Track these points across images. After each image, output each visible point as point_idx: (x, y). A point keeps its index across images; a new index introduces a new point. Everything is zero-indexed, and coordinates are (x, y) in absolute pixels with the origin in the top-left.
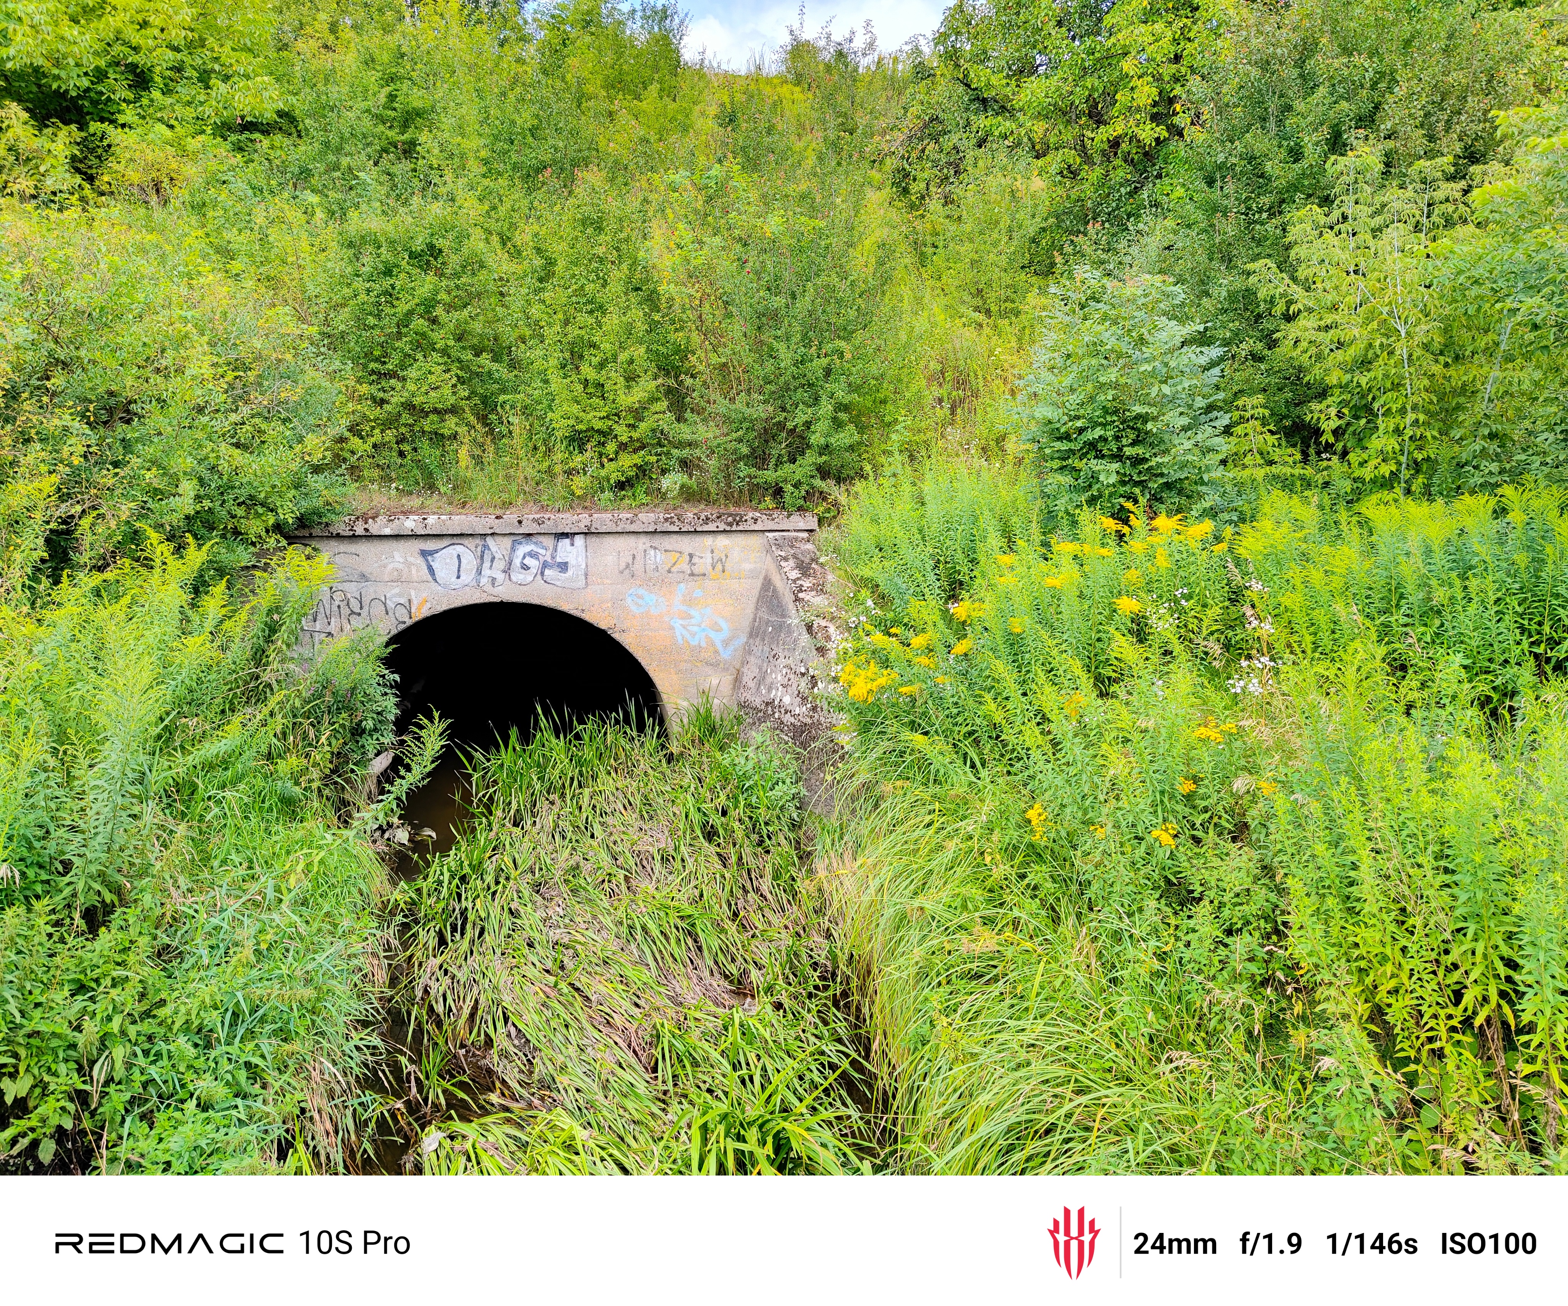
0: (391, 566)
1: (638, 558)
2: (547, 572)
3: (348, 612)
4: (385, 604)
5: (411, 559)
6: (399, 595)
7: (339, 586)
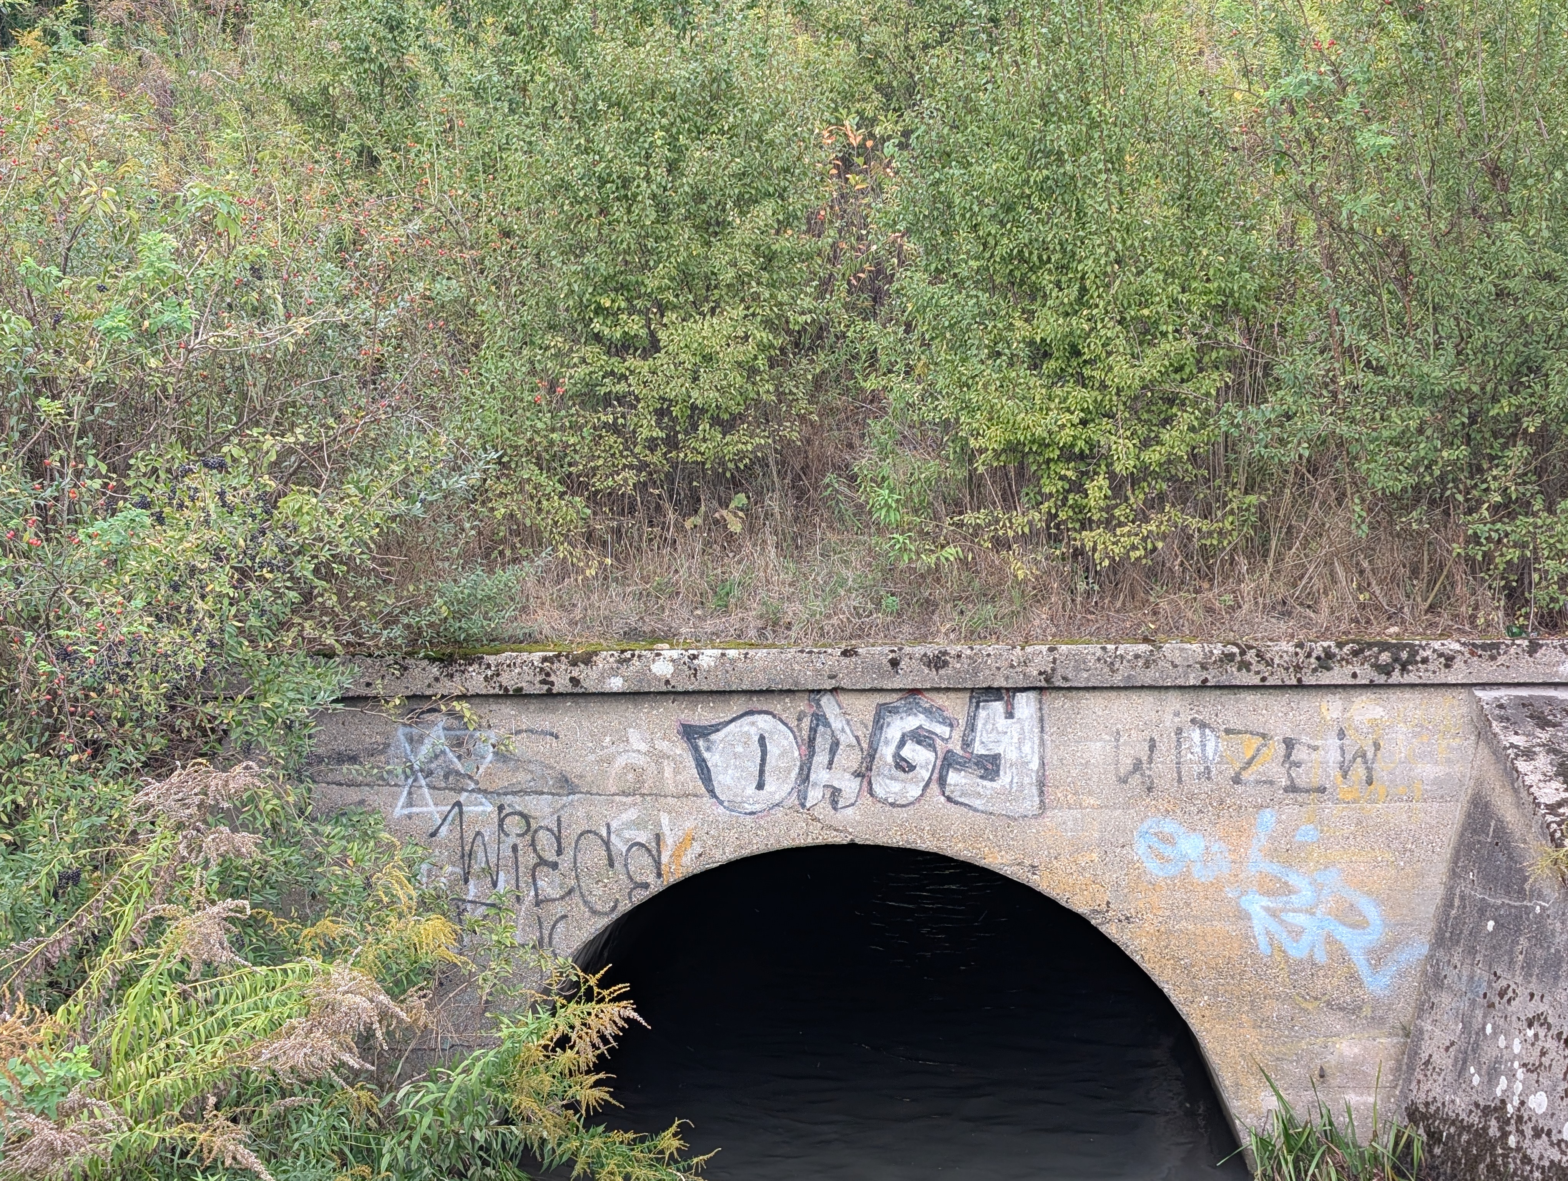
0: (620, 762)
1: (1161, 746)
2: (953, 777)
3: (532, 859)
4: (607, 843)
5: (663, 746)
6: (637, 824)
7: (517, 803)
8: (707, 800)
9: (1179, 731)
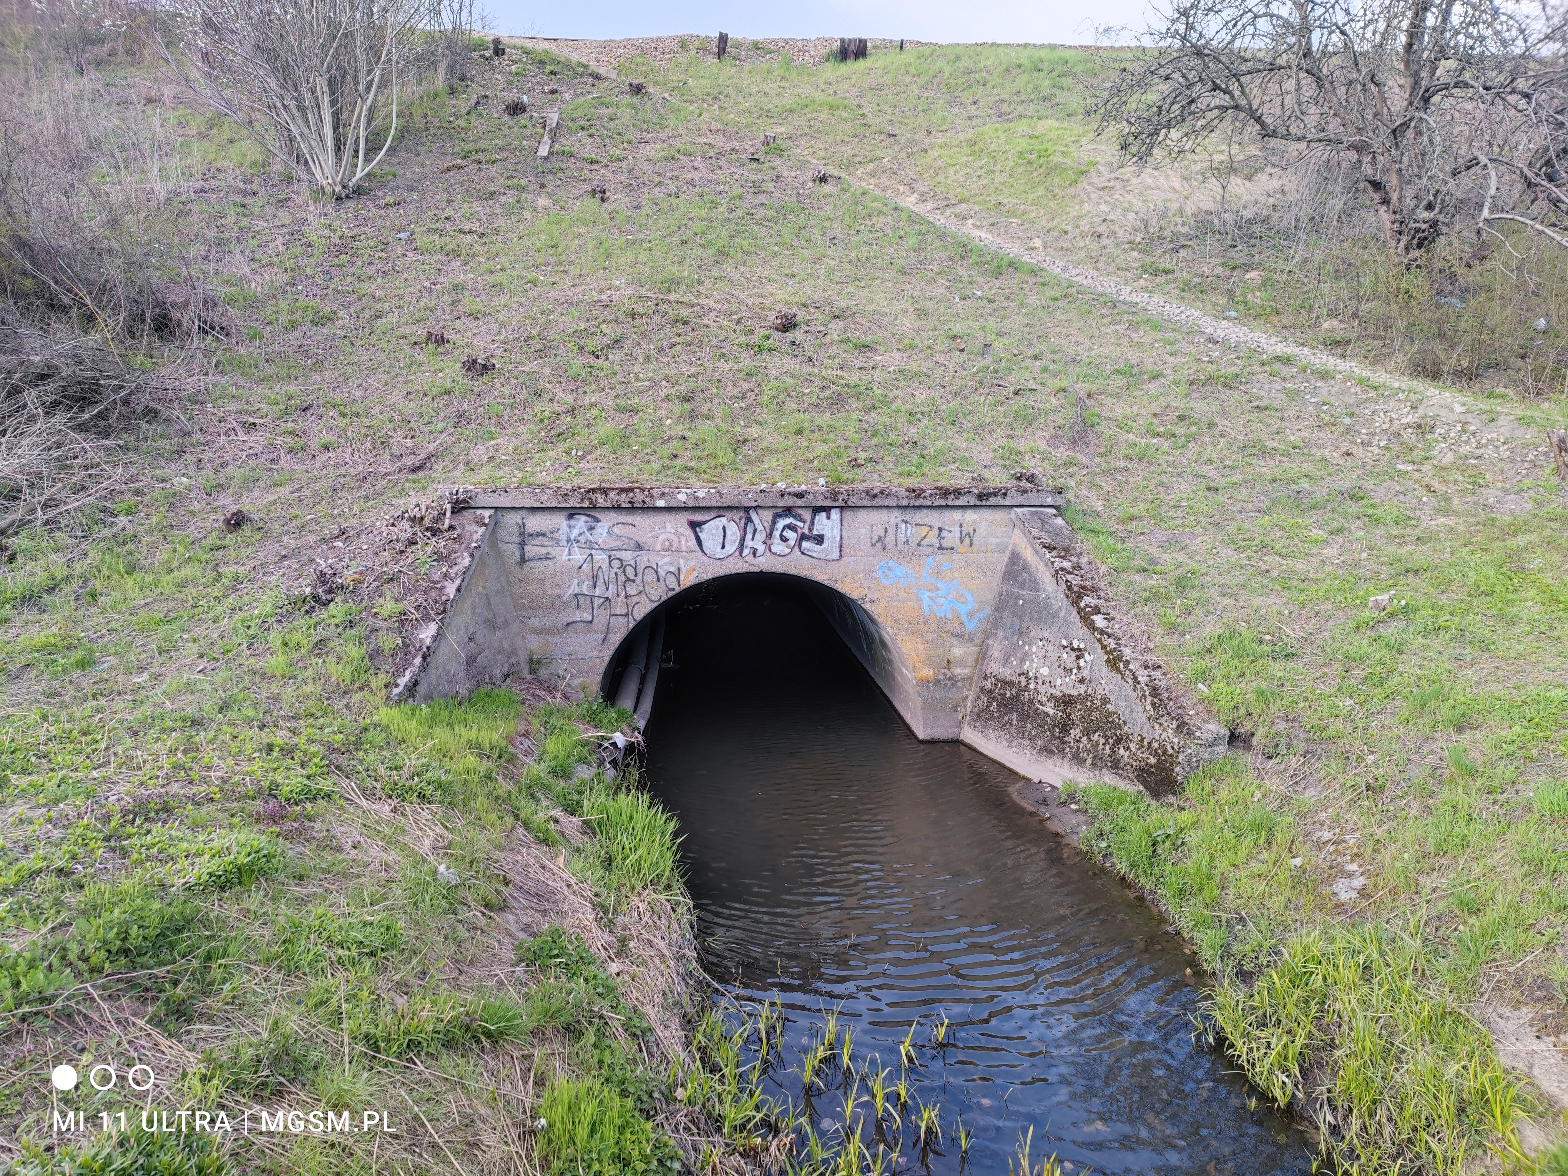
0: (663, 537)
1: (890, 531)
2: (805, 544)
3: (624, 578)
4: (657, 572)
5: (681, 530)
6: (671, 564)
7: (618, 554)
8: (700, 553)
9: (897, 525)
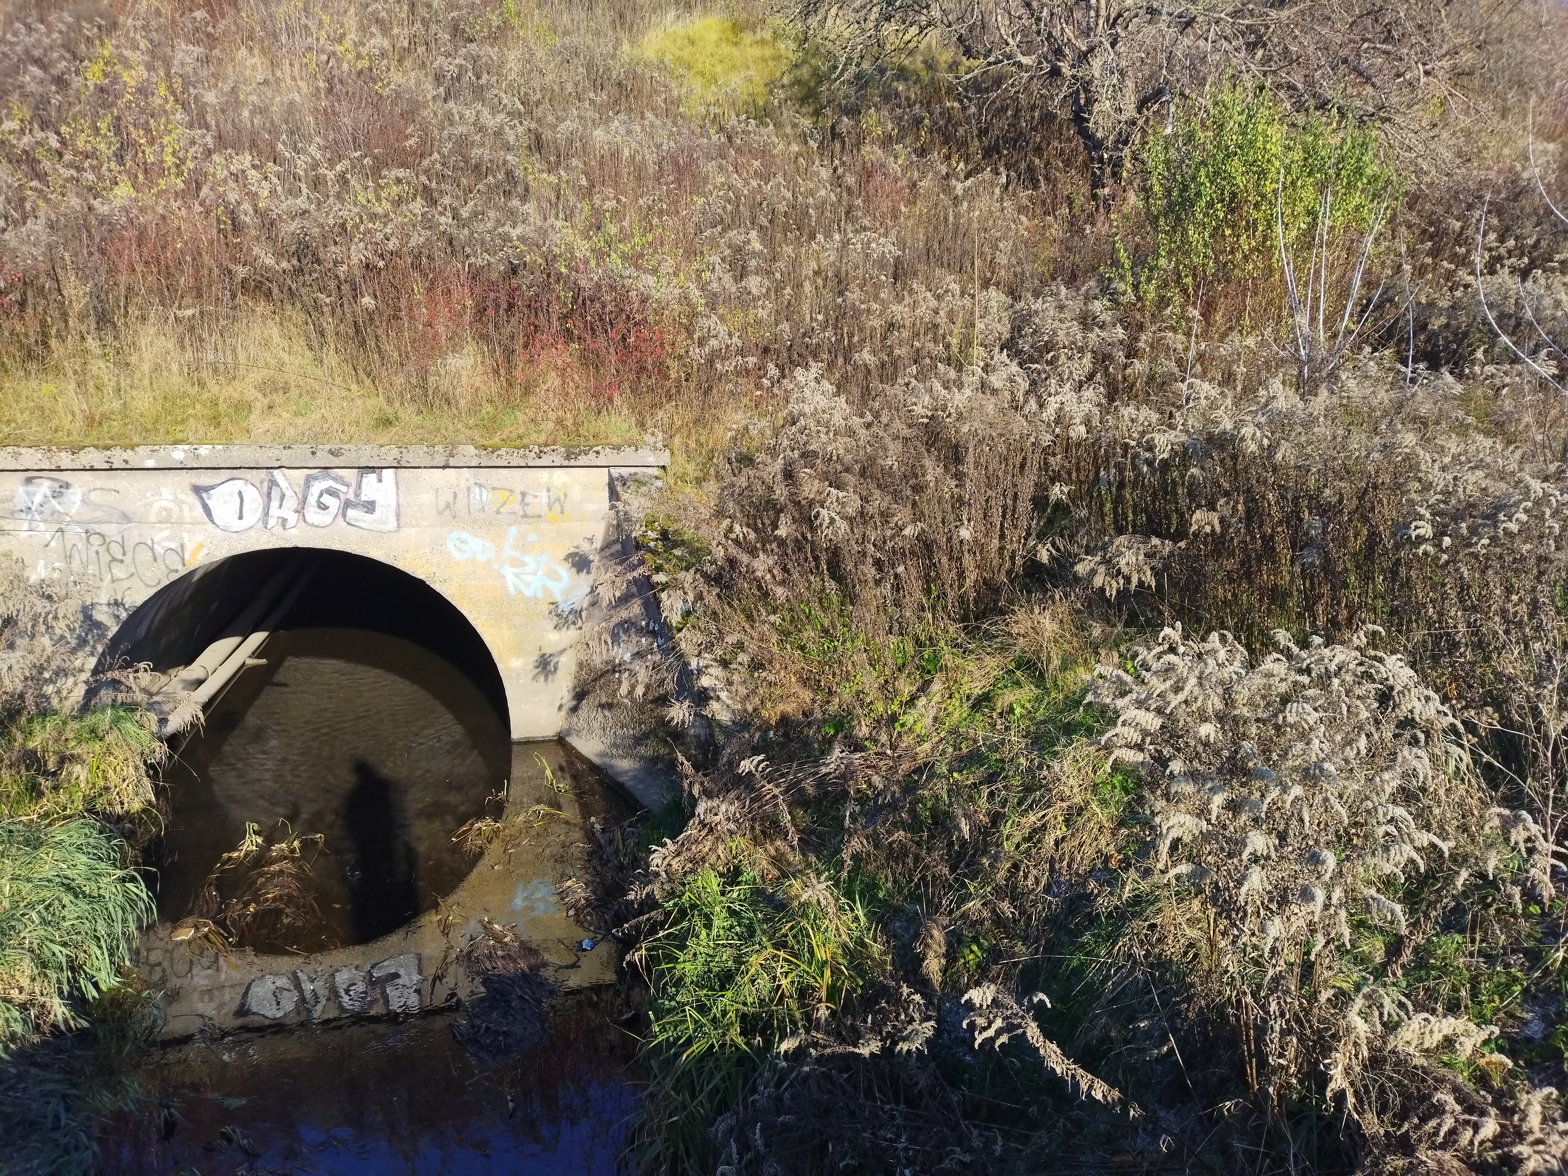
0: (157, 506)
1: (460, 496)
2: (351, 513)
3: (108, 558)
4: (152, 549)
5: (182, 497)
6: (170, 539)
7: (97, 528)
8: (210, 526)
9: (469, 489)
